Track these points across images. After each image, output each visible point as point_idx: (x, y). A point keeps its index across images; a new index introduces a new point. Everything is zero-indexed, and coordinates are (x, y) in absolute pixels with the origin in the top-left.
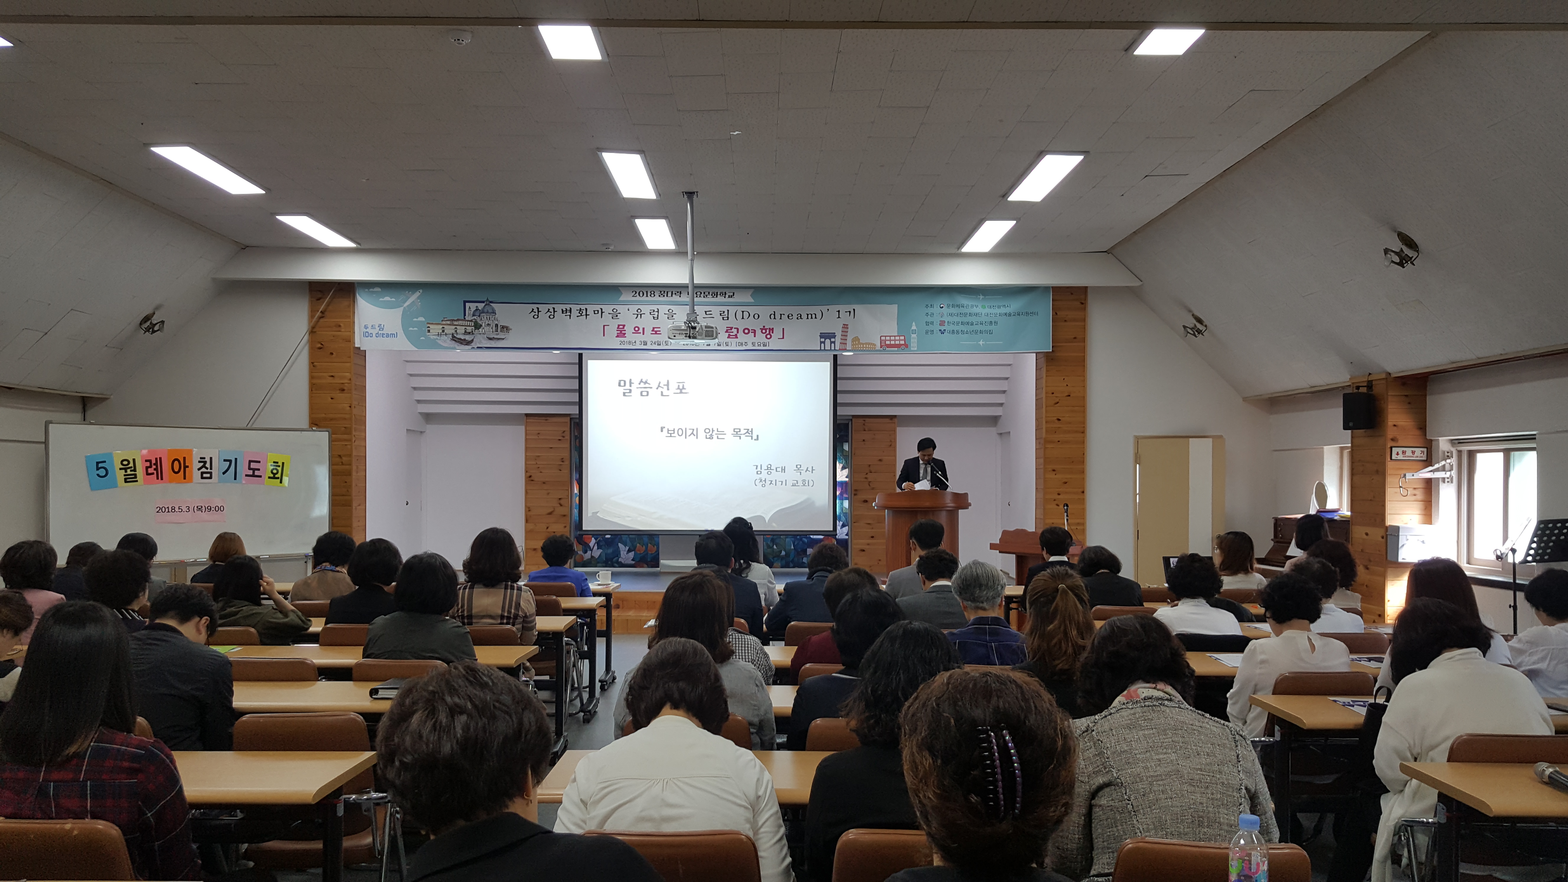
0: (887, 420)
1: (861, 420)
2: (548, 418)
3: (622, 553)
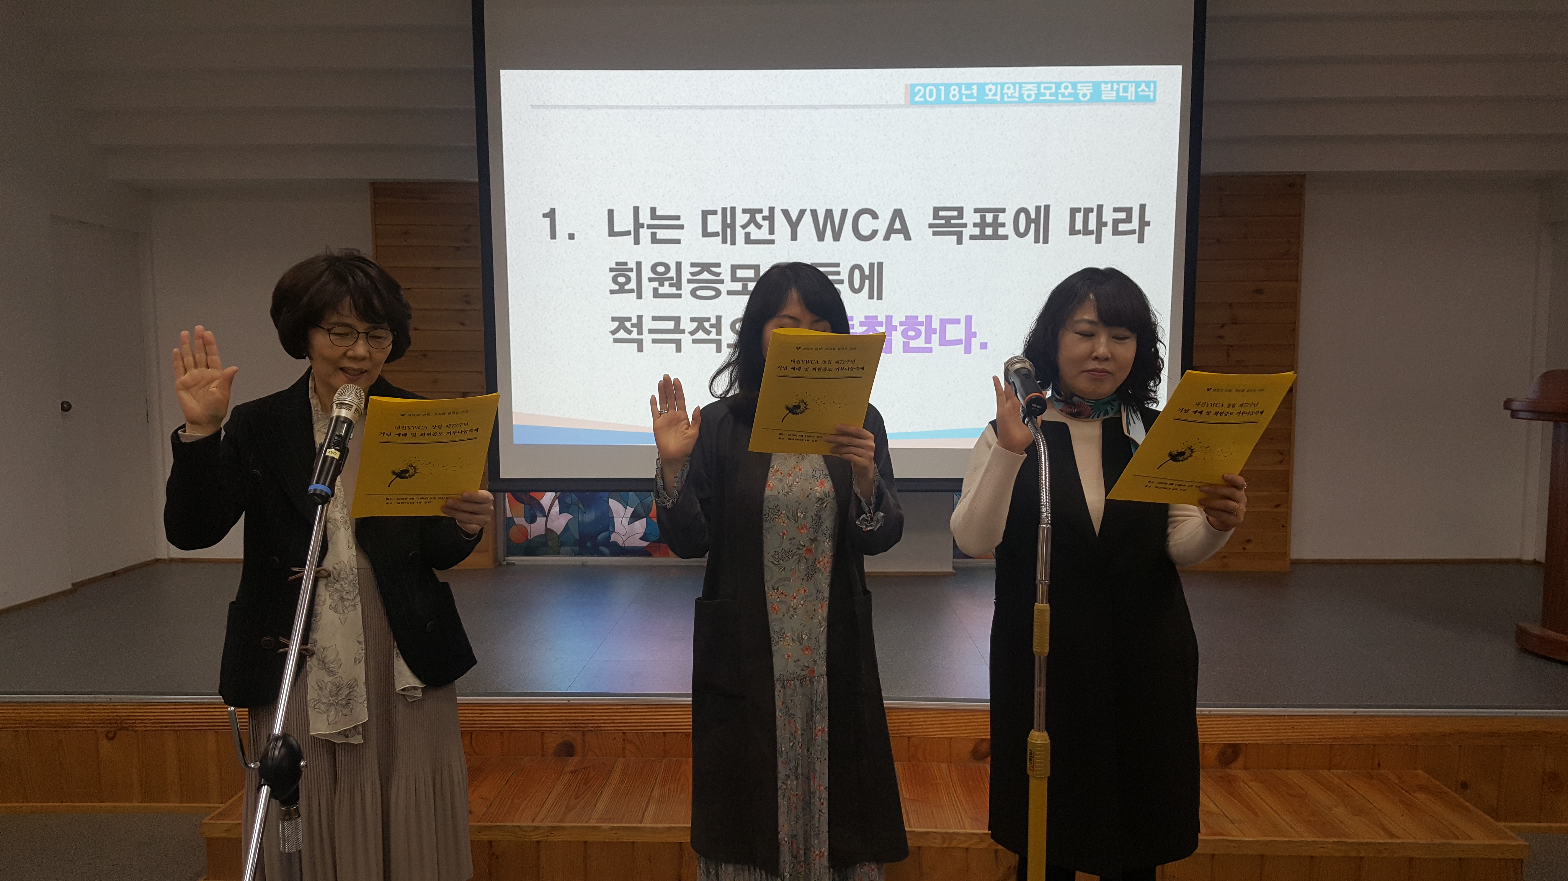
3: (617, 521)
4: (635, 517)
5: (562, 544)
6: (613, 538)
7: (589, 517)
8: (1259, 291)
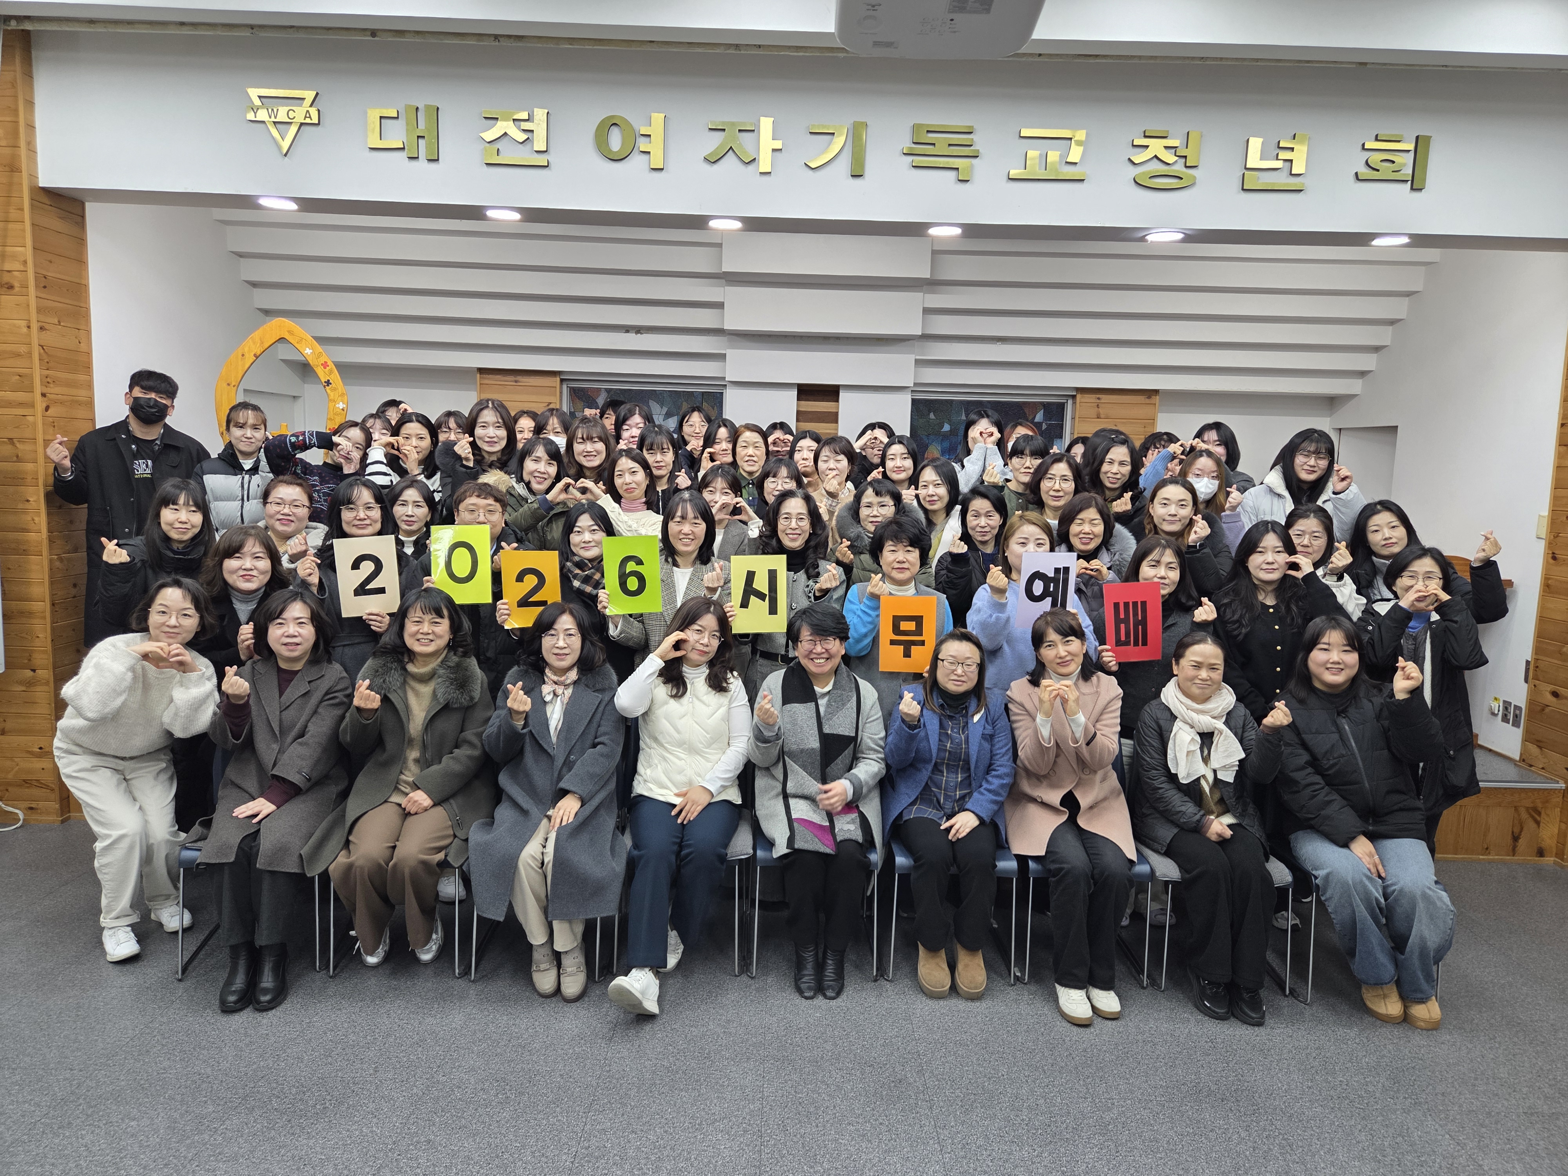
0: (1141, 399)
1: (1091, 398)
2: (519, 378)
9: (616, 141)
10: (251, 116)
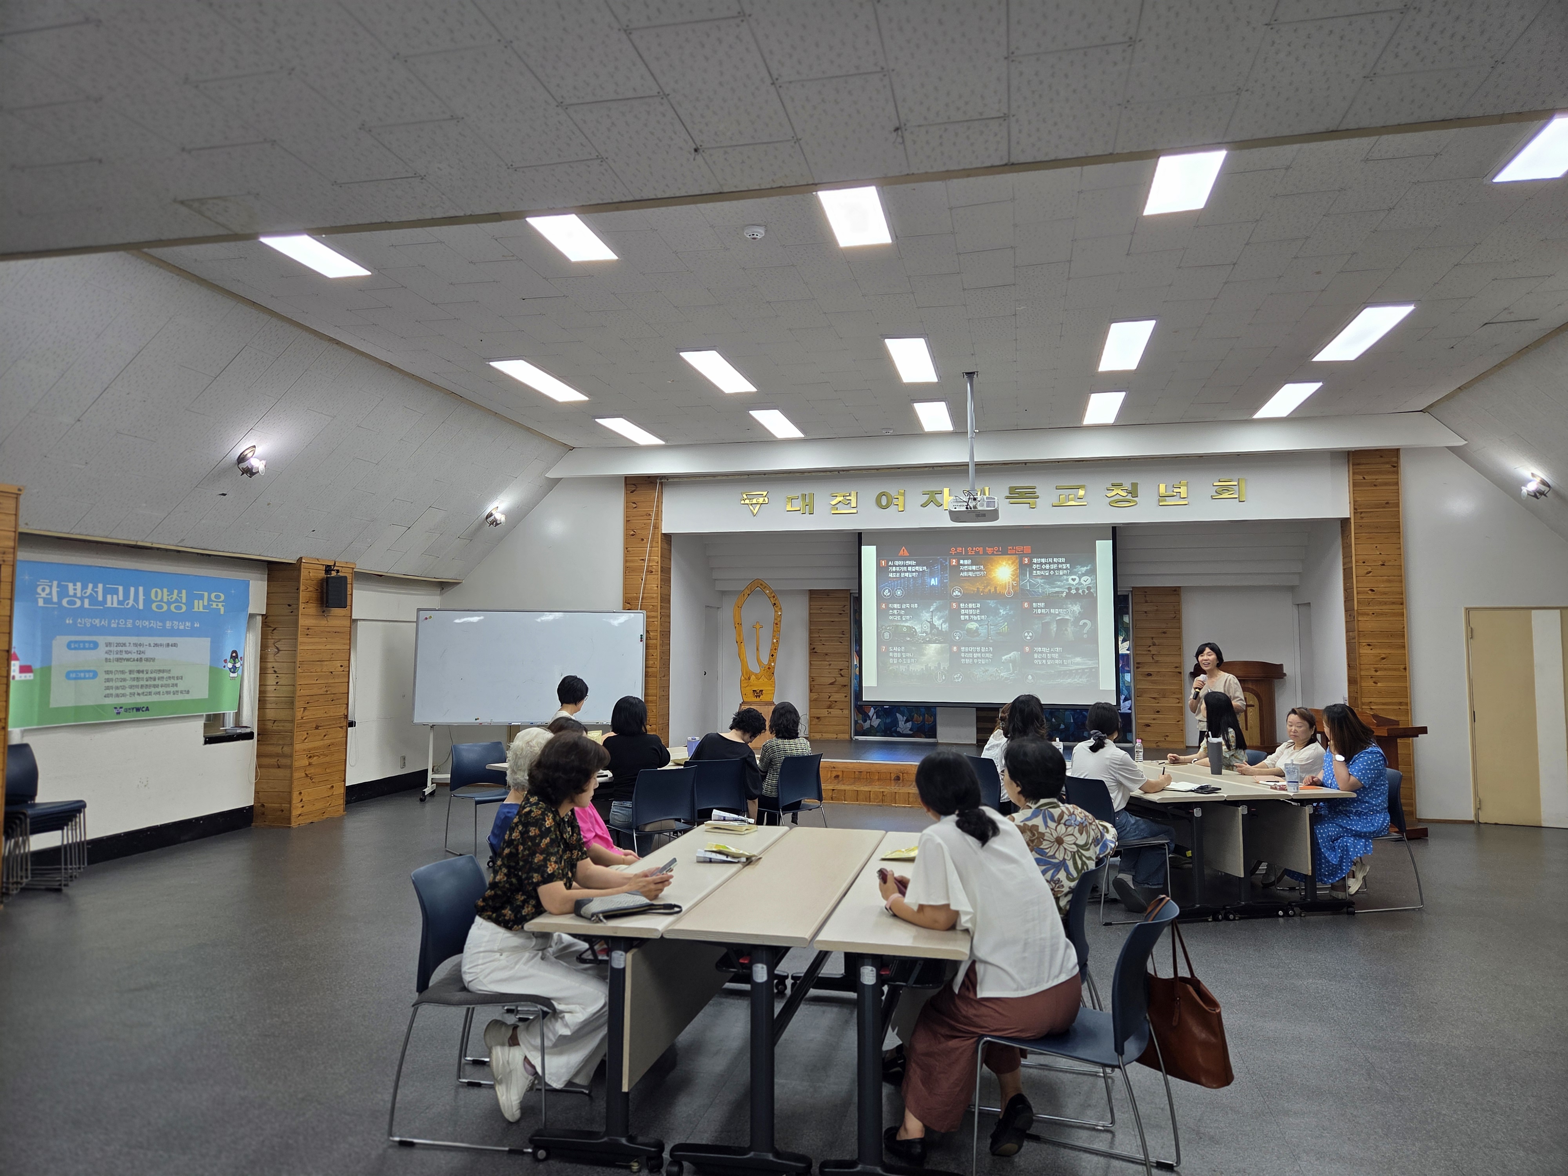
0: (1171, 592)
1: (1141, 592)
2: (830, 594)
3: (900, 723)
4: (907, 721)
5: (877, 732)
6: (898, 729)
7: (888, 721)
8: (1164, 633)
9: (884, 501)
10: (743, 502)
